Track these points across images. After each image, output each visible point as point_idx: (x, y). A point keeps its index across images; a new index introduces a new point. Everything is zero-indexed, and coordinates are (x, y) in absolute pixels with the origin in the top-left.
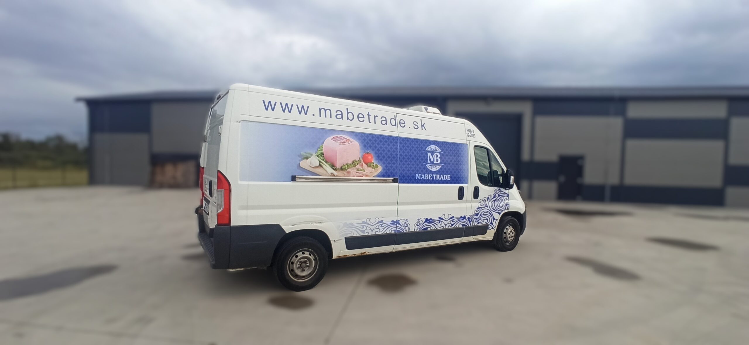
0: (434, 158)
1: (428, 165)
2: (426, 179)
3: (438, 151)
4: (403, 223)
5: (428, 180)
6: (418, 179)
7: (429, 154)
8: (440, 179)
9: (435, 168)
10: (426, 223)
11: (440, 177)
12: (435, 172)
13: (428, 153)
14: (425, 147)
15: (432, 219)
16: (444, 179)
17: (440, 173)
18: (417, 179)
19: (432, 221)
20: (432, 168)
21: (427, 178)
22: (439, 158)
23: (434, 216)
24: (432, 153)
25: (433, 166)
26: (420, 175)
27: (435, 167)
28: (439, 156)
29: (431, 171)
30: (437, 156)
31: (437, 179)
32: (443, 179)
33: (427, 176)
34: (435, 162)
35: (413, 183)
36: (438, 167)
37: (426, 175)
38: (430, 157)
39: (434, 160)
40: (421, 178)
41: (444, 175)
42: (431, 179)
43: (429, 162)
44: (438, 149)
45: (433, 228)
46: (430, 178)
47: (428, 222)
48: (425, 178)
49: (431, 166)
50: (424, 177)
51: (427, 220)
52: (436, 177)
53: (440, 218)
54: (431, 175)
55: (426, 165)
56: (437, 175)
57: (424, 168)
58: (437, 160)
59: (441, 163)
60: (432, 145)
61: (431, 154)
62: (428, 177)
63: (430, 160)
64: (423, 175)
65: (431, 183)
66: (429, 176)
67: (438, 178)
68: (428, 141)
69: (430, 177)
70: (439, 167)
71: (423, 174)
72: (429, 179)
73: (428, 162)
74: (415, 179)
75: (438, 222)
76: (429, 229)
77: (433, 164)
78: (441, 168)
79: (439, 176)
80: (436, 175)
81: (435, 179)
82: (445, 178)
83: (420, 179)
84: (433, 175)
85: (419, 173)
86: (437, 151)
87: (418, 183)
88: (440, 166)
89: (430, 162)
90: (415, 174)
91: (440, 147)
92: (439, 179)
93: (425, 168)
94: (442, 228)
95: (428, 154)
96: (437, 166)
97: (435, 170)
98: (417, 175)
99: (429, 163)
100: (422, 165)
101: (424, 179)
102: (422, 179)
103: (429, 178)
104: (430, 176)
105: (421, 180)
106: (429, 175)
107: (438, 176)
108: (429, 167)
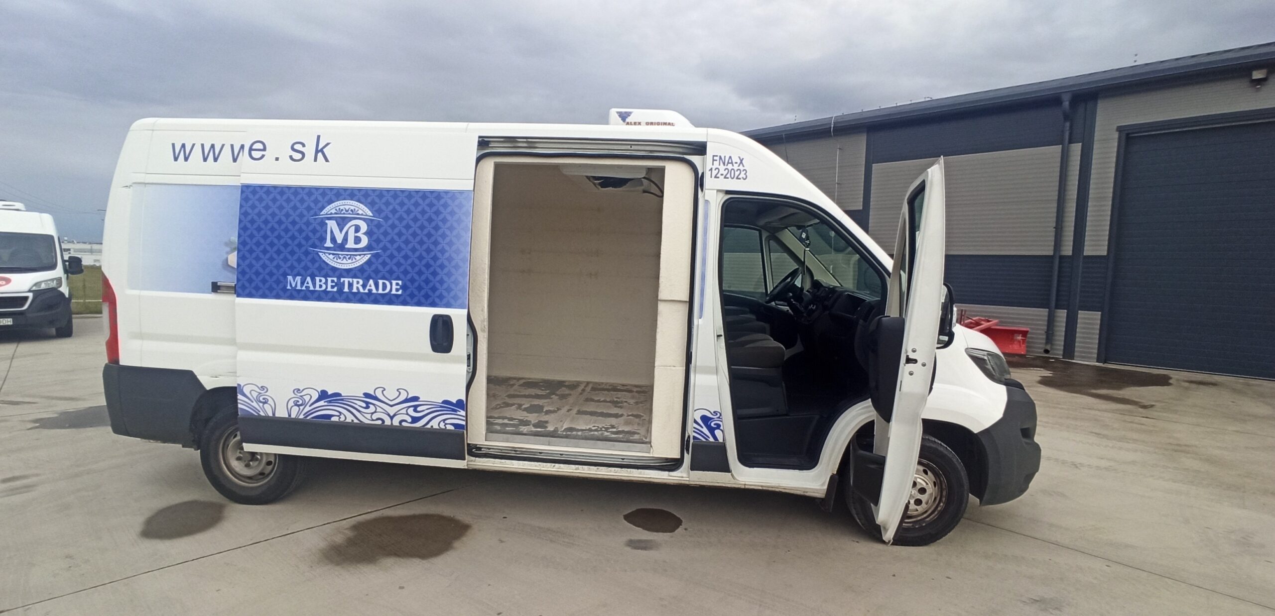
0: (347, 233)
1: (325, 253)
2: (317, 288)
3: (362, 215)
4: (255, 394)
5: (325, 291)
6: (294, 289)
7: (332, 225)
8: (366, 291)
9: (350, 261)
10: (322, 403)
11: (364, 286)
12: (349, 272)
13: (327, 221)
14: (320, 205)
15: (343, 395)
16: (380, 291)
17: (366, 275)
18: (289, 287)
19: (342, 400)
20: (339, 261)
21: (321, 286)
22: (364, 234)
23: (351, 389)
24: (342, 222)
25: (342, 255)
26: (298, 278)
27: (347, 257)
28: (364, 227)
29: (334, 269)
30: (357, 229)
31: (355, 290)
32: (374, 291)
33: (320, 281)
34: (351, 244)
35: (278, 297)
36: (358, 258)
37: (317, 279)
38: (332, 232)
39: (345, 239)
40: (301, 287)
41: (381, 282)
42: (335, 289)
43: (329, 244)
44: (364, 210)
45: (350, 418)
46: (333, 287)
47: (330, 402)
48: (314, 287)
49: (333, 254)
50: (311, 285)
51: (323, 395)
52: (351, 285)
53: (367, 395)
54: (335, 279)
55: (320, 254)
56: (355, 280)
57: (313, 261)
58: (357, 240)
59: (368, 248)
60: (344, 199)
61: (338, 225)
62: (326, 283)
63: (333, 239)
64: (309, 279)
65: (333, 299)
66: (327, 281)
67: (358, 288)
68: (331, 189)
69: (330, 284)
70: (361, 260)
71: (309, 276)
72: (329, 289)
73: (326, 245)
74: (284, 289)
75: (364, 405)
76: (333, 419)
77: (342, 251)
78: (369, 263)
79: (361, 282)
80: (351, 280)
81: (346, 289)
82: (384, 289)
83: (299, 288)
84: (342, 280)
85: (295, 272)
86: (358, 214)
87: (292, 297)
88: (365, 255)
89: (332, 246)
90: (285, 275)
91: (371, 205)
92: (361, 290)
93: (316, 259)
94: (380, 422)
95: (327, 224)
96: (356, 255)
97: (348, 267)
98: (290, 278)
99: (328, 249)
100: (307, 253)
101: (312, 288)
102: (304, 288)
103: (327, 288)
104: (333, 281)
105: (301, 290)
106: (329, 279)
107: (358, 283)
108: (329, 259)
